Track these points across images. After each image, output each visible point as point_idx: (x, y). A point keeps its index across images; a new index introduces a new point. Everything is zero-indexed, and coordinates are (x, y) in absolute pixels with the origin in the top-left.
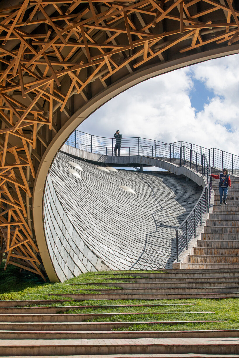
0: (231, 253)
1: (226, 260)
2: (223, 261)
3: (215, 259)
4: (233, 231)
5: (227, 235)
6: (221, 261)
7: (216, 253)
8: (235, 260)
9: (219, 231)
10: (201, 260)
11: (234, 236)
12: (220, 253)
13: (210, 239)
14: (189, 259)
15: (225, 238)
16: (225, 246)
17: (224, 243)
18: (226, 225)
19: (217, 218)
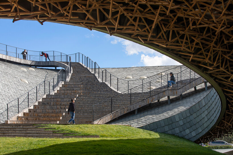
0: (45, 115)
1: (39, 119)
2: (38, 119)
3: (33, 118)
4: (54, 104)
5: (49, 106)
6: (36, 119)
7: (36, 115)
8: (44, 119)
9: (46, 104)
10: (25, 119)
11: (52, 107)
12: (38, 115)
13: (38, 108)
14: (18, 118)
15: (47, 107)
16: (44, 112)
17: (44, 110)
18: (53, 101)
19: (51, 97)
